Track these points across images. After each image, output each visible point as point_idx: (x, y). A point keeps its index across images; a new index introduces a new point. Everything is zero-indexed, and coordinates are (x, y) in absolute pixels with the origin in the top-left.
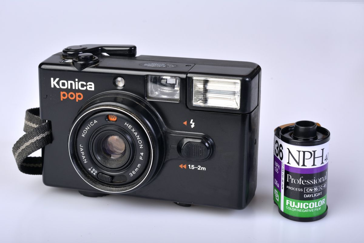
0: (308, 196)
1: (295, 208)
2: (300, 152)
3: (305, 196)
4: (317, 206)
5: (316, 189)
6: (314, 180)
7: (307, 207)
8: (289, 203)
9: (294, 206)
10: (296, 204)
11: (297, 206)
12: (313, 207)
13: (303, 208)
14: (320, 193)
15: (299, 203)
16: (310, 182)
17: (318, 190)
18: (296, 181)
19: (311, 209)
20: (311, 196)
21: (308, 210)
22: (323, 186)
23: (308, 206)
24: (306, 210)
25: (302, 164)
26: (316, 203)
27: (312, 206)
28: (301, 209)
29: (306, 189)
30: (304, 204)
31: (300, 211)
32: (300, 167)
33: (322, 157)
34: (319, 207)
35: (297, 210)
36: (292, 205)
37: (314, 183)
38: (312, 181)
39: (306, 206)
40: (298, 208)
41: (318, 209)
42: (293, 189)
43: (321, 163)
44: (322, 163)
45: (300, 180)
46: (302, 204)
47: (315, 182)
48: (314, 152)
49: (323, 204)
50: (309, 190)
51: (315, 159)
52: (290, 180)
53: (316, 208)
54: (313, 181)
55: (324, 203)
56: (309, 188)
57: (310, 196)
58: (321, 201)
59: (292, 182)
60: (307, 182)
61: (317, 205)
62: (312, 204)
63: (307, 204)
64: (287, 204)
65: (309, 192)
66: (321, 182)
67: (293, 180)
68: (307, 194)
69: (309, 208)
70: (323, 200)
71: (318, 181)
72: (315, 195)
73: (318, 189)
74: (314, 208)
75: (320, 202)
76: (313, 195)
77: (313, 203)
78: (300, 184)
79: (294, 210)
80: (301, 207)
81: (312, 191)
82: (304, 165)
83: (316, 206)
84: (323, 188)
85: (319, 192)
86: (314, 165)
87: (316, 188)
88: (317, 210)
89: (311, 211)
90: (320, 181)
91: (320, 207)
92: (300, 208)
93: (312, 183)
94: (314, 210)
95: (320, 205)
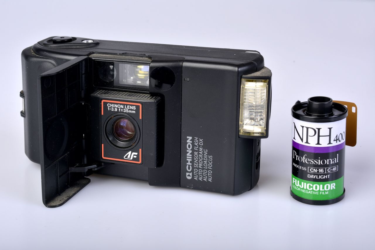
0: (312, 176)
1: (299, 187)
2: (304, 128)
3: (309, 176)
4: (324, 190)
5: (321, 171)
6: (319, 160)
7: (311, 189)
8: (294, 181)
9: (298, 185)
10: (300, 184)
11: (301, 186)
12: (318, 189)
13: (307, 189)
14: (328, 176)
15: (302, 183)
16: (314, 162)
17: (324, 172)
18: (300, 159)
19: (315, 191)
20: (316, 177)
21: (312, 192)
22: (332, 168)
23: (312, 187)
24: (310, 192)
25: (306, 142)
26: (321, 186)
27: (316, 188)
28: (305, 189)
29: (310, 169)
30: (308, 185)
31: (303, 191)
32: (304, 143)
33: (329, 137)
34: (325, 191)
35: (301, 190)
36: (297, 184)
37: (319, 164)
38: (316, 161)
39: (310, 187)
40: (302, 188)
41: (325, 193)
42: (298, 166)
43: (328, 143)
44: (330, 143)
45: (304, 158)
46: (305, 184)
47: (320, 162)
48: (319, 129)
49: (332, 189)
50: (313, 170)
51: (320, 137)
52: (295, 157)
53: (323, 191)
54: (318, 162)
55: (334, 188)
56: (313, 169)
57: (314, 177)
58: (329, 185)
59: (297, 159)
60: (311, 161)
61: (323, 188)
62: (316, 187)
63: (311, 185)
64: (293, 183)
65: (313, 172)
66: (328, 164)
67: (298, 157)
68: (311, 174)
69: (313, 190)
70: (332, 184)
71: (324, 162)
72: (320, 177)
73: (324, 170)
74: (319, 191)
75: (327, 186)
76: (318, 177)
77: (318, 186)
78: (304, 162)
79: (299, 189)
80: (305, 188)
81: (316, 171)
82: (307, 142)
83: (321, 189)
84: (332, 171)
85: (326, 175)
86: (318, 143)
87: (321, 169)
88: (323, 193)
89: (315, 194)
90: (327, 162)
91: (328, 191)
92: (303, 189)
93: (316, 163)
94: (319, 193)
95: (327, 188)
